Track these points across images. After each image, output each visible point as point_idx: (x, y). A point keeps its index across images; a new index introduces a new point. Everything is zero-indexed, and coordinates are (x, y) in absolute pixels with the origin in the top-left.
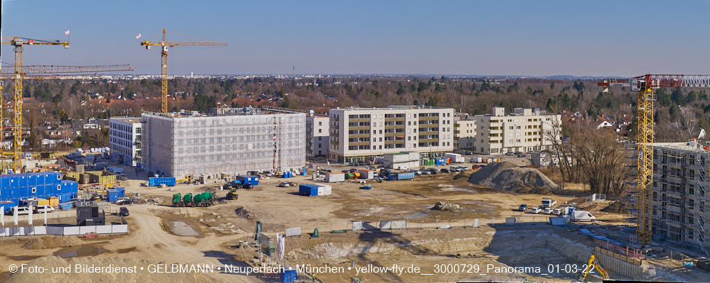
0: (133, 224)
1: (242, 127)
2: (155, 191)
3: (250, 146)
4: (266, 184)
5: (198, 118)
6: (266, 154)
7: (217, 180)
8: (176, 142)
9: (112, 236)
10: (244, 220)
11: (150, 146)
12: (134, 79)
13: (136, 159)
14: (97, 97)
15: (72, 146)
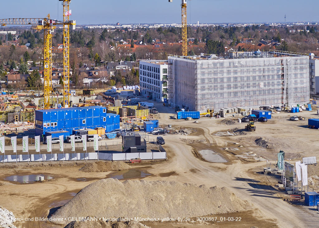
0: (169, 152)
1: (254, 68)
2: (183, 123)
3: (262, 84)
4: (277, 117)
5: (217, 61)
6: (276, 92)
7: (235, 114)
8: (199, 81)
9: (153, 162)
10: (264, 150)
11: (176, 84)
12: (150, 27)
13: (164, 95)
14: (122, 43)
15: (108, 84)
